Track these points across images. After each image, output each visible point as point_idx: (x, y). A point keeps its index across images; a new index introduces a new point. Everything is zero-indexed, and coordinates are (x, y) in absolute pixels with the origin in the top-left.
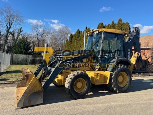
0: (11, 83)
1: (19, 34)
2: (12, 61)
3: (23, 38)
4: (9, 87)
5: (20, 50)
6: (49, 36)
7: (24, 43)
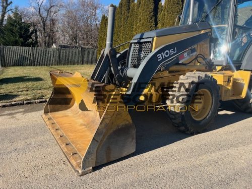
0: (25, 102)
1: (6, 9)
2: (3, 59)
3: (16, 14)
4: (25, 112)
5: (13, 39)
6: (63, 12)
7: (19, 25)
